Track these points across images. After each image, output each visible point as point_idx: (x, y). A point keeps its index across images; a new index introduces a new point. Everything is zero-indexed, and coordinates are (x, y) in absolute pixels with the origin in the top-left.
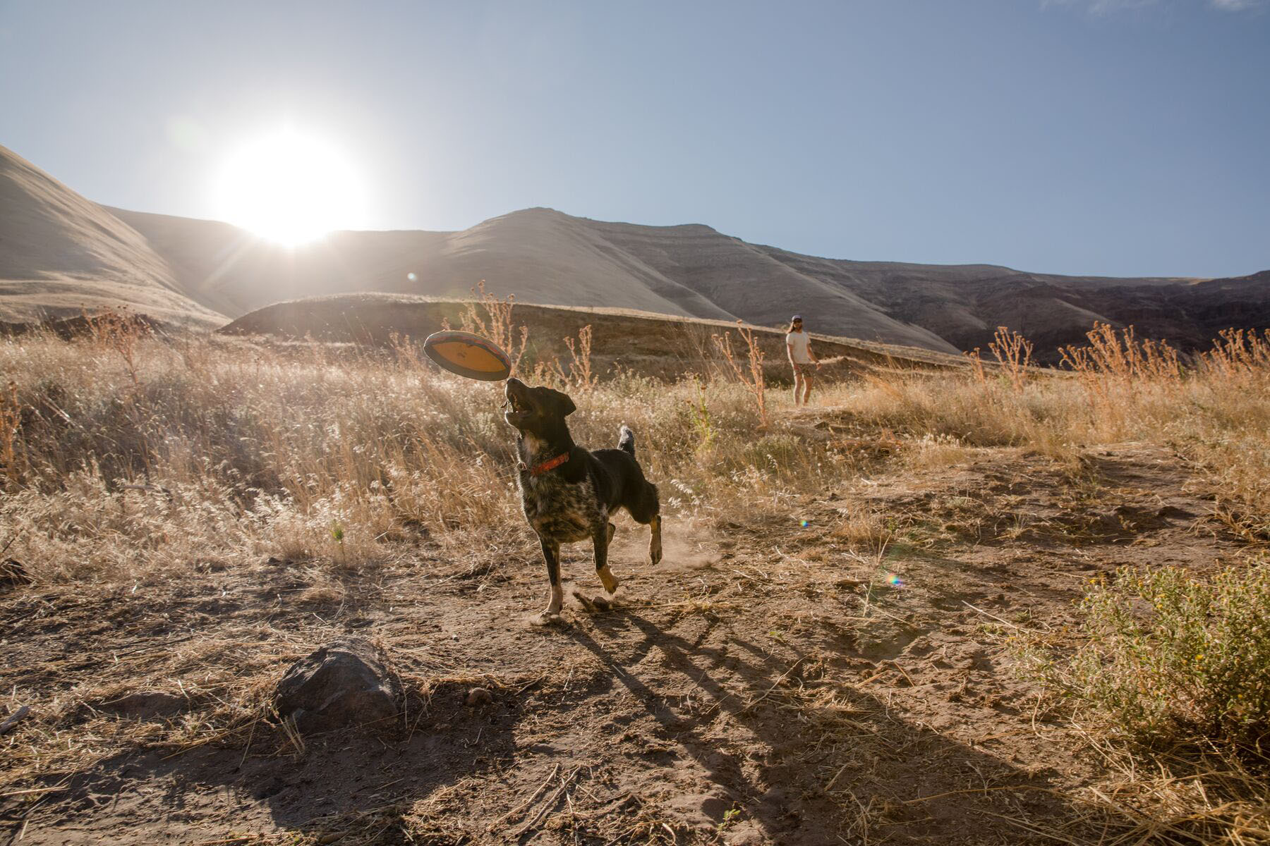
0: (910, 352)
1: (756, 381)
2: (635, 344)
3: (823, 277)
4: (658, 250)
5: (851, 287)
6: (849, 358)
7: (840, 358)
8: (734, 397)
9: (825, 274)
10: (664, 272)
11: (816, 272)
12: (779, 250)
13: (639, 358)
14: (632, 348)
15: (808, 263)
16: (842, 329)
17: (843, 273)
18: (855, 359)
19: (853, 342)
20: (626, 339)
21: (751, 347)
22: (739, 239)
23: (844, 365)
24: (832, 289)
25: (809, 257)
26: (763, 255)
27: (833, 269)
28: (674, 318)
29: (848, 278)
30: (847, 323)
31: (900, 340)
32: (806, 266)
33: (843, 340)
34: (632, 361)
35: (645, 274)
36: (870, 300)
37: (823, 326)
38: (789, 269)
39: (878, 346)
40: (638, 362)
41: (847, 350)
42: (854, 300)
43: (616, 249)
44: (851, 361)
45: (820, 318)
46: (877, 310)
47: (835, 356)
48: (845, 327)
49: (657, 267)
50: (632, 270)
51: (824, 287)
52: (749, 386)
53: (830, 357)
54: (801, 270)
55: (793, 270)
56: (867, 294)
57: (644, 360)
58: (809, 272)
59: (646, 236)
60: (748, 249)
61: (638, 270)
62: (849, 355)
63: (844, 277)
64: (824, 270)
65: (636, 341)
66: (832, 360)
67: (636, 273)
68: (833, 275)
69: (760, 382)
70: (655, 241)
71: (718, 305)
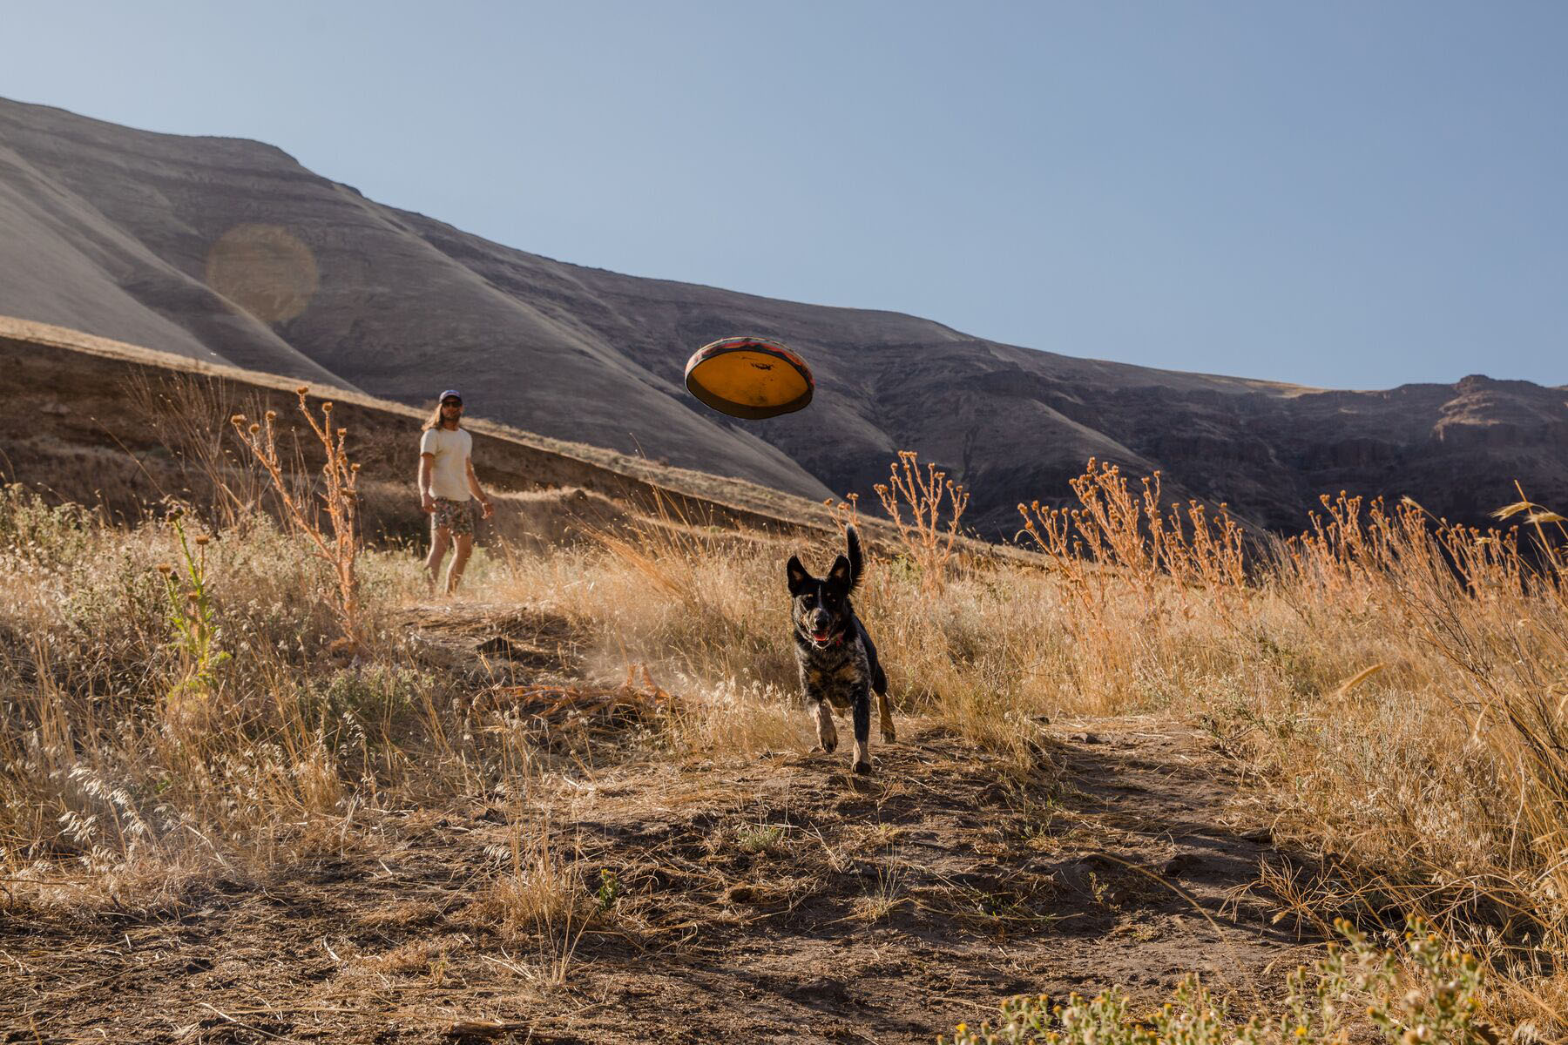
0: (727, 489)
1: (338, 533)
2: (59, 416)
3: (545, 302)
4: (146, 190)
5: (610, 333)
6: (589, 493)
7: (568, 491)
8: (286, 567)
9: (551, 295)
10: (155, 246)
11: (532, 289)
12: (449, 229)
13: (68, 451)
14: (52, 423)
15: (514, 266)
16: (580, 425)
17: (594, 298)
18: (603, 497)
19: (603, 456)
20: (35, 399)
21: (329, 451)
22: (356, 192)
23: (576, 505)
24: (563, 331)
25: (518, 253)
26: (408, 236)
27: (572, 286)
28: (171, 360)
29: (604, 311)
30: (593, 413)
31: (709, 460)
32: (509, 272)
33: (581, 450)
34: (46, 458)
35: (106, 243)
36: (648, 368)
37: (538, 414)
38: (468, 274)
39: (659, 470)
40: (62, 461)
41: (587, 473)
42: (612, 362)
43: (30, 170)
44: (594, 500)
45: (533, 394)
46: (661, 389)
47: (558, 486)
48: (587, 419)
49: (142, 233)
50: (72, 230)
51: (547, 324)
52: (316, 541)
53: (544, 486)
54: (498, 280)
55: (477, 279)
56: (643, 350)
57: (80, 458)
58: (516, 288)
59: (119, 150)
60: (372, 215)
61: (88, 232)
62: (590, 486)
63: (595, 306)
64: (551, 286)
65: (63, 409)
66: (551, 495)
67: (82, 239)
68: (567, 299)
69: (345, 535)
70: (140, 165)
71: (290, 341)
